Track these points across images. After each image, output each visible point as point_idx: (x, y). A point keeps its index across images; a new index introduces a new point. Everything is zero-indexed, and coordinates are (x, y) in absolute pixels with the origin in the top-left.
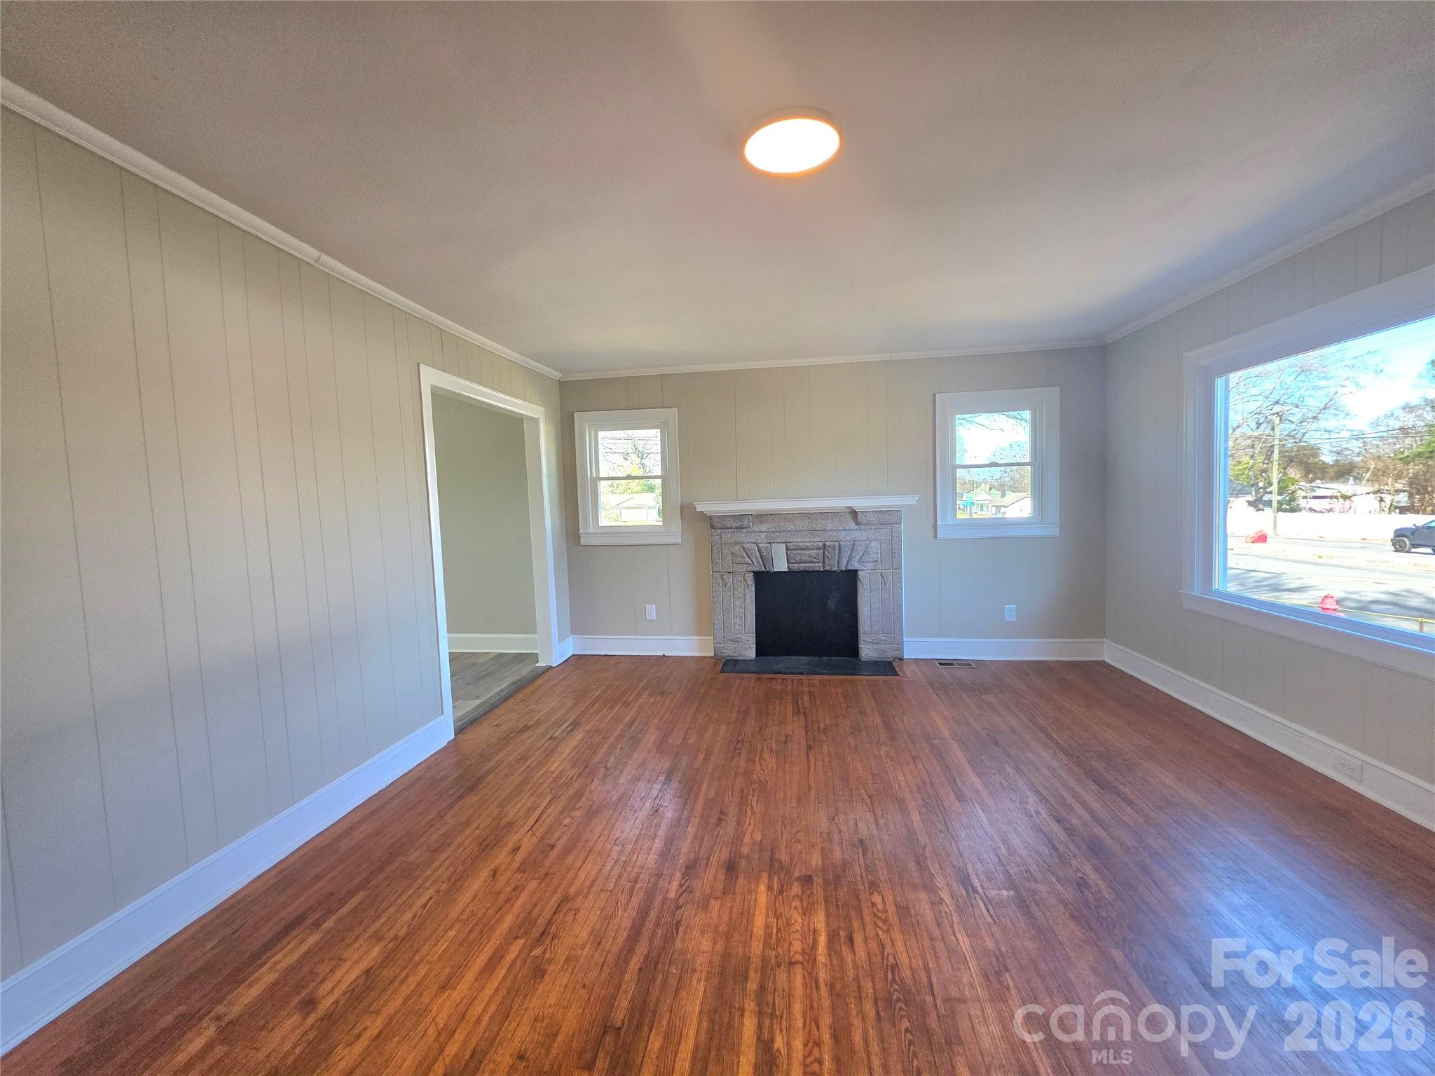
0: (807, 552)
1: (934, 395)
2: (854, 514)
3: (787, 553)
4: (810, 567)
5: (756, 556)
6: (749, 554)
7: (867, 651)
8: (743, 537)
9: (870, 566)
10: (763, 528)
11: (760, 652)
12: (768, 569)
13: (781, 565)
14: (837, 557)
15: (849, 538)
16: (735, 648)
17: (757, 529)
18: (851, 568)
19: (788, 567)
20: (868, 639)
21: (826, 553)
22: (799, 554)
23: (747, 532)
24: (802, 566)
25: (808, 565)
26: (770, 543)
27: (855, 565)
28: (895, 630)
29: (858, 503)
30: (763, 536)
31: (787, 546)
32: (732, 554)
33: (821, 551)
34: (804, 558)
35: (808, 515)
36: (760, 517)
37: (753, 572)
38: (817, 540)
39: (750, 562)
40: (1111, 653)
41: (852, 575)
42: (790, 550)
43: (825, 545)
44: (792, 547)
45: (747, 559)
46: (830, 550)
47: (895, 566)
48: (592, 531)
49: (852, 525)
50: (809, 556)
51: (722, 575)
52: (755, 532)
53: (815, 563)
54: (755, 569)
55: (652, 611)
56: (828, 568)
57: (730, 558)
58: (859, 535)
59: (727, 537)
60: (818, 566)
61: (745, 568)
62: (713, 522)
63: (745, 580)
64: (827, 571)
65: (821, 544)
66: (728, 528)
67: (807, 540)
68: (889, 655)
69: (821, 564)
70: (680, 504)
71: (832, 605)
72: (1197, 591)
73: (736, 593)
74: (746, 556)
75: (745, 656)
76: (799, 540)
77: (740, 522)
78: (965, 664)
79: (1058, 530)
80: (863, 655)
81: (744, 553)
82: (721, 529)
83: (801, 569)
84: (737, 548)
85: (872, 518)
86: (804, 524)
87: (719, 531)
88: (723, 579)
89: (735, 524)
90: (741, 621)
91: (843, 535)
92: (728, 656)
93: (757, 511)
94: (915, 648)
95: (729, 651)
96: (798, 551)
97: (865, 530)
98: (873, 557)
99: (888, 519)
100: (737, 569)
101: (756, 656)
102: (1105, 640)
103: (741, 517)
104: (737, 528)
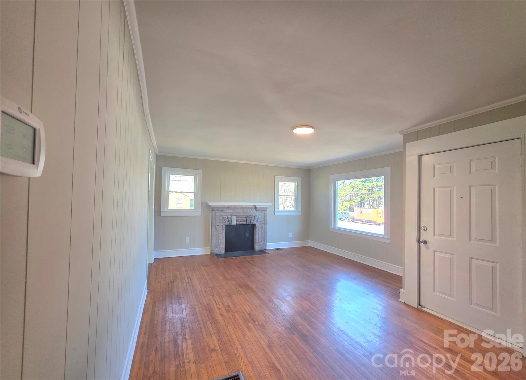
0: (242, 219)
1: (275, 176)
2: (255, 207)
3: (236, 219)
4: (243, 223)
5: (227, 220)
6: (225, 219)
7: (257, 248)
8: (223, 214)
9: (259, 223)
10: (229, 211)
11: (226, 251)
12: (230, 224)
13: (234, 223)
14: (250, 220)
15: (254, 215)
16: (218, 250)
17: (227, 211)
18: (254, 223)
19: (236, 223)
20: (258, 244)
21: (247, 219)
22: (240, 219)
23: (224, 212)
24: (240, 223)
25: (242, 222)
26: (231, 216)
27: (255, 223)
28: (264, 241)
29: (257, 204)
30: (229, 213)
31: (236, 217)
32: (219, 219)
33: (246, 218)
34: (241, 220)
35: (242, 207)
36: (229, 208)
37: (226, 225)
38: (245, 215)
39: (225, 222)
40: (311, 244)
41: (254, 226)
42: (237, 218)
43: (247, 216)
44: (238, 217)
45: (224, 221)
46: (248, 218)
47: (265, 223)
48: (166, 211)
49: (255, 211)
50: (243, 220)
51: (215, 226)
52: (227, 212)
53: (244, 222)
54: (226, 224)
55: (188, 240)
56: (248, 223)
57: (218, 221)
58: (256, 214)
59: (218, 214)
60: (245, 223)
61: (223, 224)
62: (213, 209)
63: (223, 228)
64: (247, 224)
65: (246, 216)
66: (218, 211)
67: (242, 215)
68: (263, 249)
69: (246, 222)
70: (201, 202)
71: (247, 235)
72: (333, 227)
73: (220, 232)
74: (223, 220)
75: (222, 253)
76: (240, 215)
77: (223, 209)
78: (282, 249)
79: (301, 213)
80: (256, 249)
81: (223, 219)
82: (216, 211)
83: (240, 224)
84: (221, 217)
85: (260, 209)
86: (241, 210)
87: (215, 212)
88: (215, 228)
89: (221, 210)
90: (221, 241)
91: (252, 214)
92: (216, 253)
93: (228, 206)
94: (270, 246)
95: (216, 251)
96: (239, 218)
97: (258, 212)
98: (260, 220)
99: (264, 209)
100: (220, 224)
101: (225, 252)
102: (309, 241)
103: (223, 207)
104: (221, 211)
